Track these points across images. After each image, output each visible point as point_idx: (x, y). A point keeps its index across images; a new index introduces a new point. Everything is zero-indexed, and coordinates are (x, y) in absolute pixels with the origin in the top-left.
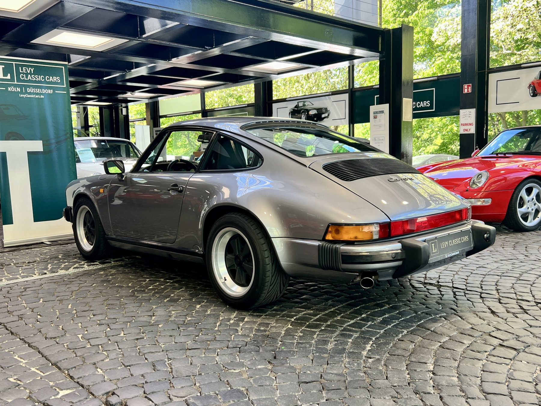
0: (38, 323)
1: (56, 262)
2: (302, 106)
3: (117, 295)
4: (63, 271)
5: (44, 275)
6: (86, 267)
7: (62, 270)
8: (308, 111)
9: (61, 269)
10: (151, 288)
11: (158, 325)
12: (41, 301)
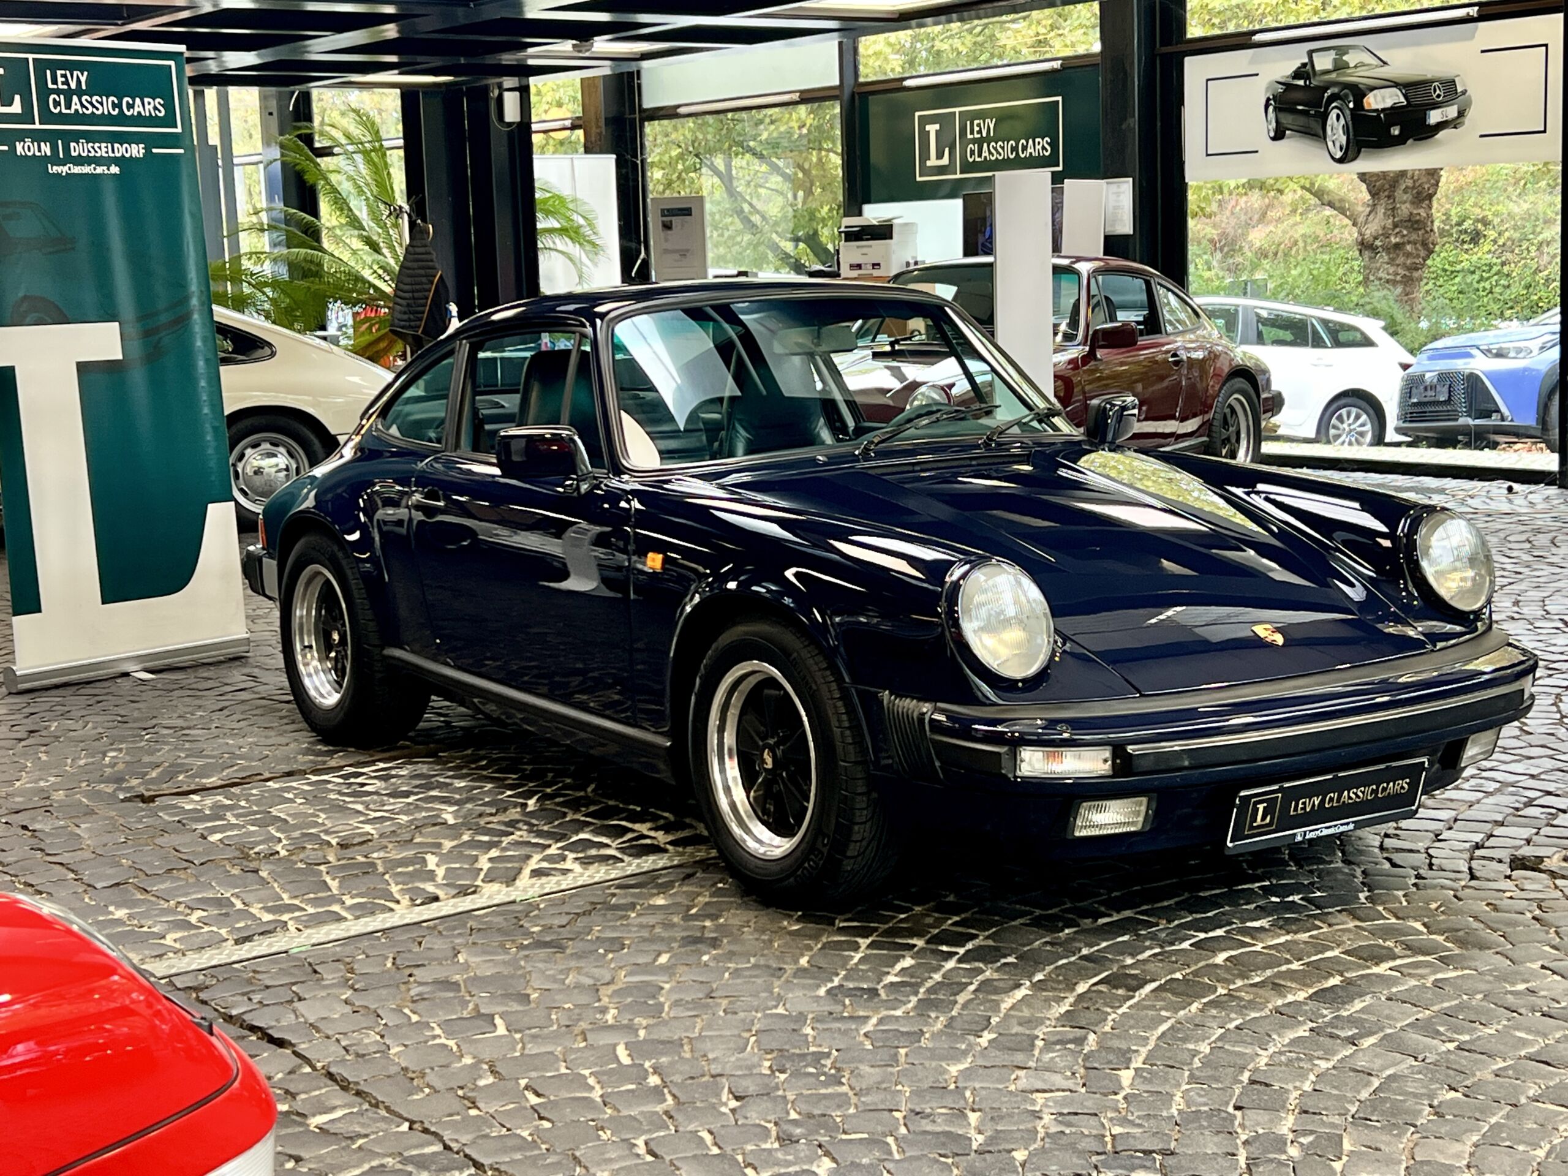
0: (546, 1125)
1: (448, 844)
2: (1327, 72)
3: (776, 1007)
4: (496, 886)
5: (435, 905)
6: (577, 868)
7: (491, 881)
8: (1359, 93)
9: (490, 879)
10: (892, 978)
11: (1010, 1151)
12: (501, 1030)
